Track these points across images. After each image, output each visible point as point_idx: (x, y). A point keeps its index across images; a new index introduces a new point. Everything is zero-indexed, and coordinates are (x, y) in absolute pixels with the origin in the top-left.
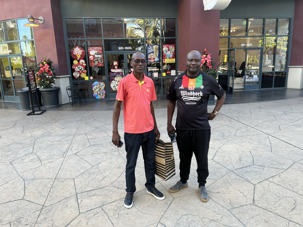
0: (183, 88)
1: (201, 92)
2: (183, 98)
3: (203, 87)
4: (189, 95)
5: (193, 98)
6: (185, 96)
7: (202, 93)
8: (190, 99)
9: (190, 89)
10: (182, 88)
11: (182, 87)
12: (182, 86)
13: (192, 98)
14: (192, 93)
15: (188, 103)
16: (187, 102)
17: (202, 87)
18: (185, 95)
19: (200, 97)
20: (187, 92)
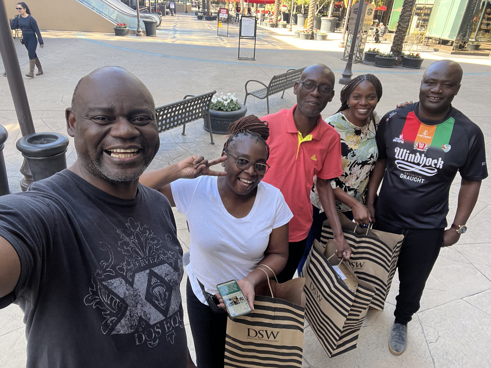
0: (403, 142)
1: (440, 159)
2: (398, 163)
3: (450, 147)
4: (412, 161)
5: (420, 167)
6: (403, 160)
7: (442, 162)
8: (412, 169)
9: (418, 147)
10: (399, 141)
11: (400, 139)
12: (401, 137)
13: (416, 169)
14: (419, 157)
15: (405, 177)
16: (403, 172)
17: (447, 148)
18: (403, 158)
19: (436, 170)
20: (409, 153)
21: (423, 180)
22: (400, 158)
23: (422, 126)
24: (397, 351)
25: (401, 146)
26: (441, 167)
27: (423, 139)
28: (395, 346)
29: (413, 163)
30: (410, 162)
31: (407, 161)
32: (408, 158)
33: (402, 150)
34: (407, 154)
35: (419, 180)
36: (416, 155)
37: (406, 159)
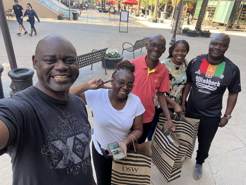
0: (200, 74)
1: (218, 82)
2: (198, 84)
3: (223, 76)
4: (205, 83)
5: (208, 86)
6: (200, 82)
7: (220, 84)
8: (204, 87)
9: (208, 76)
10: (198, 73)
11: (198, 72)
12: (199, 71)
13: (206, 87)
14: (208, 81)
15: (201, 91)
16: (200, 89)
17: (222, 77)
18: (200, 81)
19: (216, 88)
20: (203, 79)
21: (210, 92)
22: (199, 82)
23: (210, 66)
24: (197, 177)
25: (199, 75)
26: (219, 86)
27: (210, 72)
28: (196, 175)
29: (205, 84)
30: (204, 84)
31: (202, 83)
32: (202, 82)
33: (199, 77)
34: (202, 80)
35: (208, 93)
36: (206, 80)
37: (201, 82)
